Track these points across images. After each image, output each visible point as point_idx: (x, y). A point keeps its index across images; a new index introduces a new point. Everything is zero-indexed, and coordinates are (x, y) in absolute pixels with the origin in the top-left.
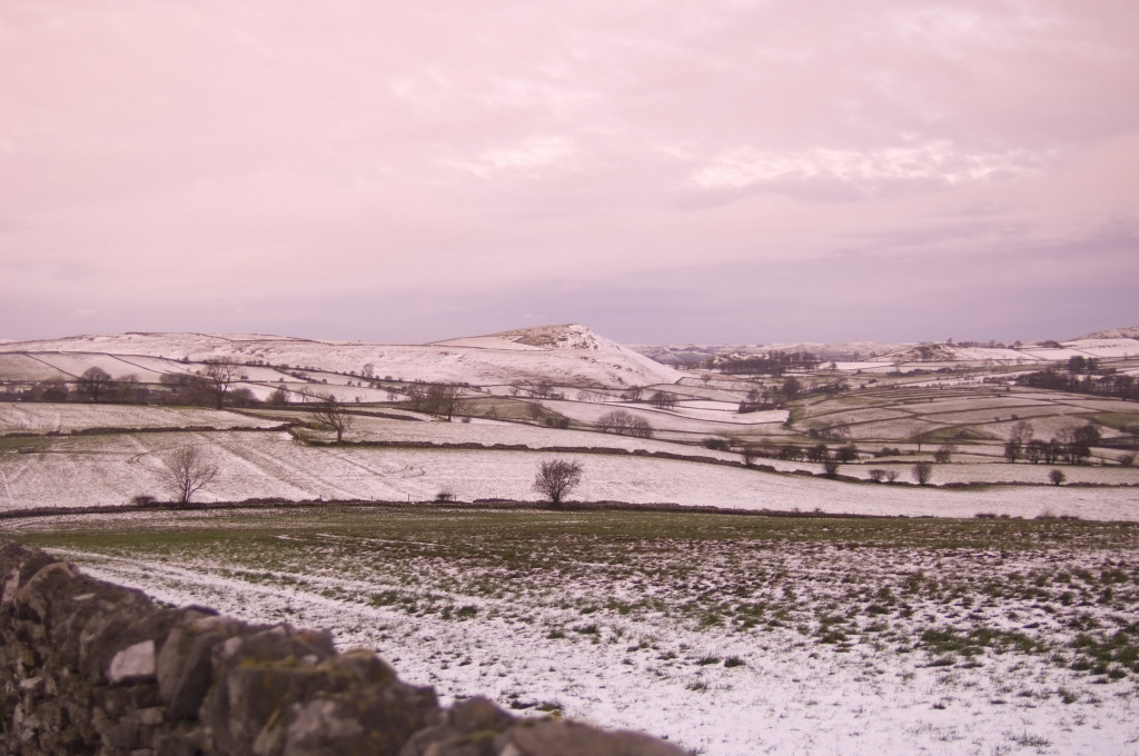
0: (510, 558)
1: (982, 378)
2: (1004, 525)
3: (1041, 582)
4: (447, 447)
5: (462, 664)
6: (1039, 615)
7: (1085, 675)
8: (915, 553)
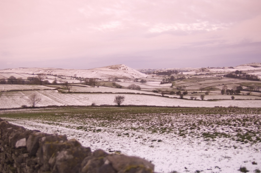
0: (108, 118)
1: (216, 76)
2: (221, 109)
3: (229, 121)
4: (94, 93)
5: (98, 142)
6: (229, 129)
7: (239, 142)
8: (201, 115)
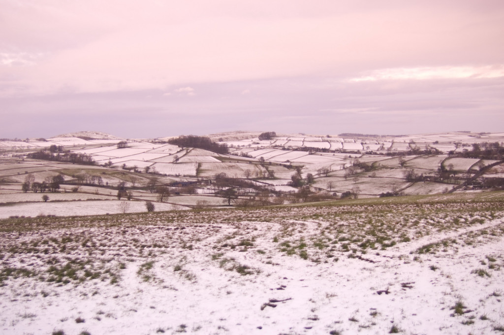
1: (11, 155)
3: (36, 245)
6: (34, 259)
7: (53, 284)
